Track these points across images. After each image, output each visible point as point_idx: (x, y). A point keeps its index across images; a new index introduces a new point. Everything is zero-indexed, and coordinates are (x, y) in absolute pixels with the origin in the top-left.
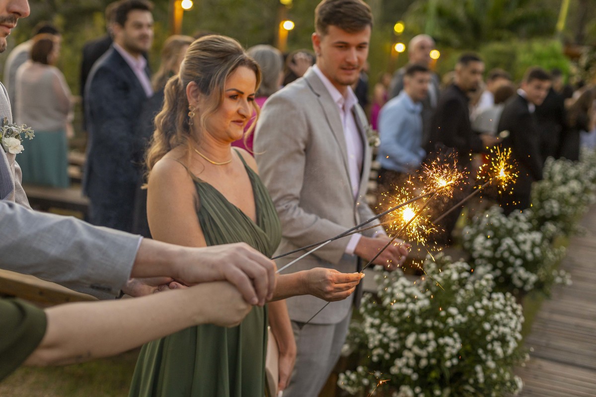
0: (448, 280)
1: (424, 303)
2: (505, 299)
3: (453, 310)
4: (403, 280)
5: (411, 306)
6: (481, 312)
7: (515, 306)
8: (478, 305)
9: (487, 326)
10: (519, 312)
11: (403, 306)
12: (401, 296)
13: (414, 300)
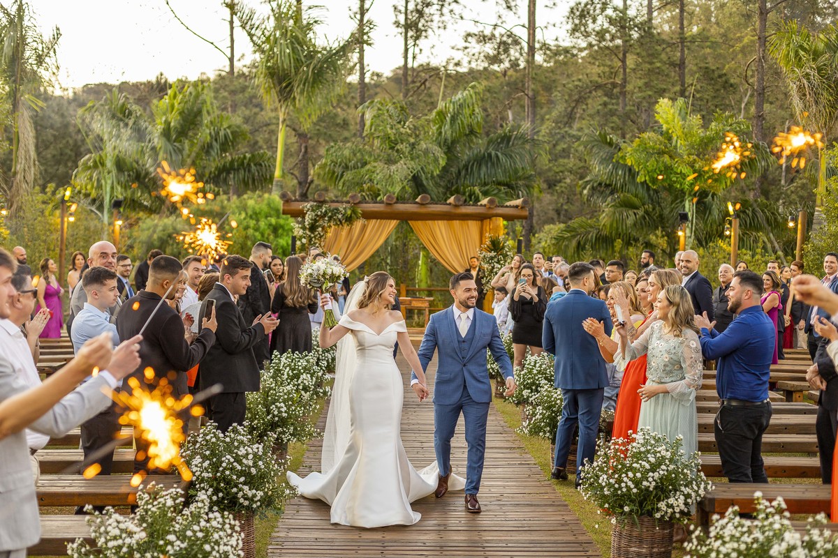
0: (163, 509)
1: (141, 536)
2: (223, 517)
3: (172, 537)
4: (117, 516)
5: (128, 541)
6: (200, 535)
7: (233, 522)
8: (196, 528)
9: (207, 547)
10: (237, 528)
11: (120, 542)
12: (117, 532)
13: (130, 534)
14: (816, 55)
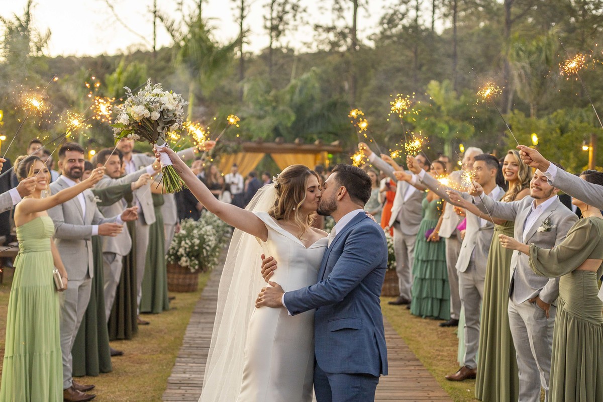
14: (530, 54)
